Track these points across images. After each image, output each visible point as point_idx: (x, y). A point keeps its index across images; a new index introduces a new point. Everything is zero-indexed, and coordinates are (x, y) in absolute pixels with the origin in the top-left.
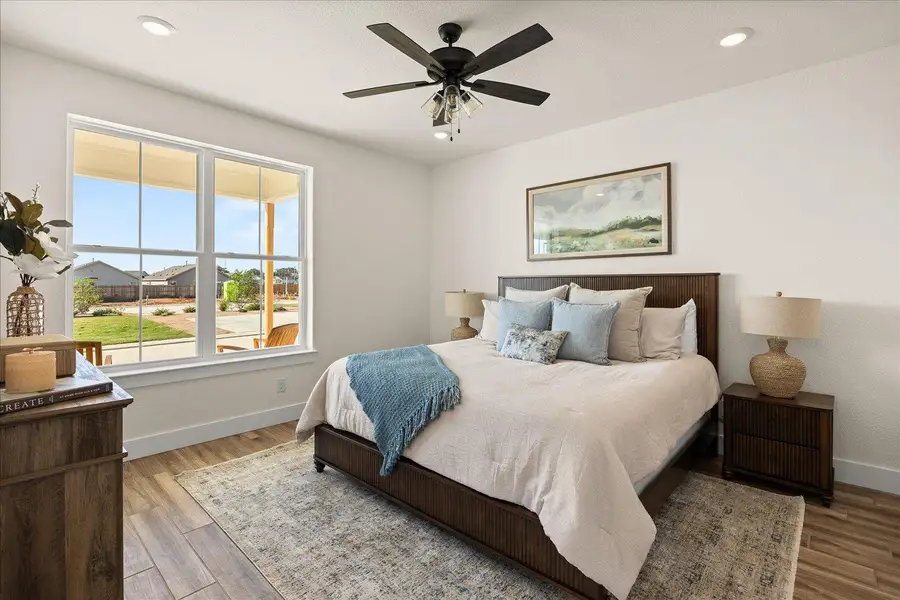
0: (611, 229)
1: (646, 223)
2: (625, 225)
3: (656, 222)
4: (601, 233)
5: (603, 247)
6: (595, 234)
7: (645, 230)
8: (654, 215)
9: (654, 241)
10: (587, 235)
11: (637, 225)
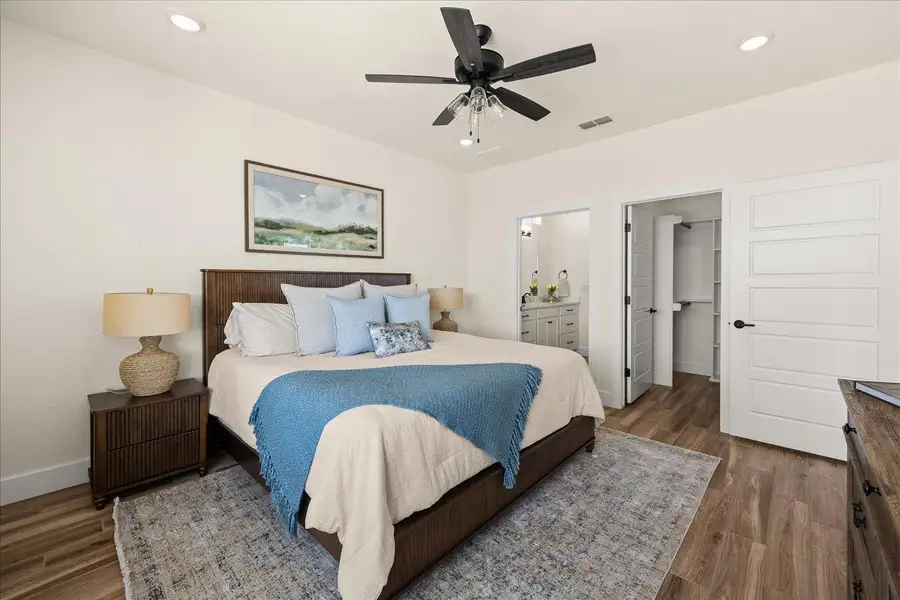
0: (341, 231)
1: (367, 232)
2: (351, 230)
3: (374, 232)
4: (333, 233)
5: (333, 246)
6: (327, 233)
7: (366, 238)
8: (373, 227)
9: (372, 247)
10: (319, 232)
11: (360, 232)
